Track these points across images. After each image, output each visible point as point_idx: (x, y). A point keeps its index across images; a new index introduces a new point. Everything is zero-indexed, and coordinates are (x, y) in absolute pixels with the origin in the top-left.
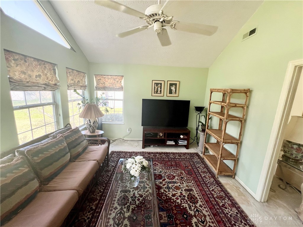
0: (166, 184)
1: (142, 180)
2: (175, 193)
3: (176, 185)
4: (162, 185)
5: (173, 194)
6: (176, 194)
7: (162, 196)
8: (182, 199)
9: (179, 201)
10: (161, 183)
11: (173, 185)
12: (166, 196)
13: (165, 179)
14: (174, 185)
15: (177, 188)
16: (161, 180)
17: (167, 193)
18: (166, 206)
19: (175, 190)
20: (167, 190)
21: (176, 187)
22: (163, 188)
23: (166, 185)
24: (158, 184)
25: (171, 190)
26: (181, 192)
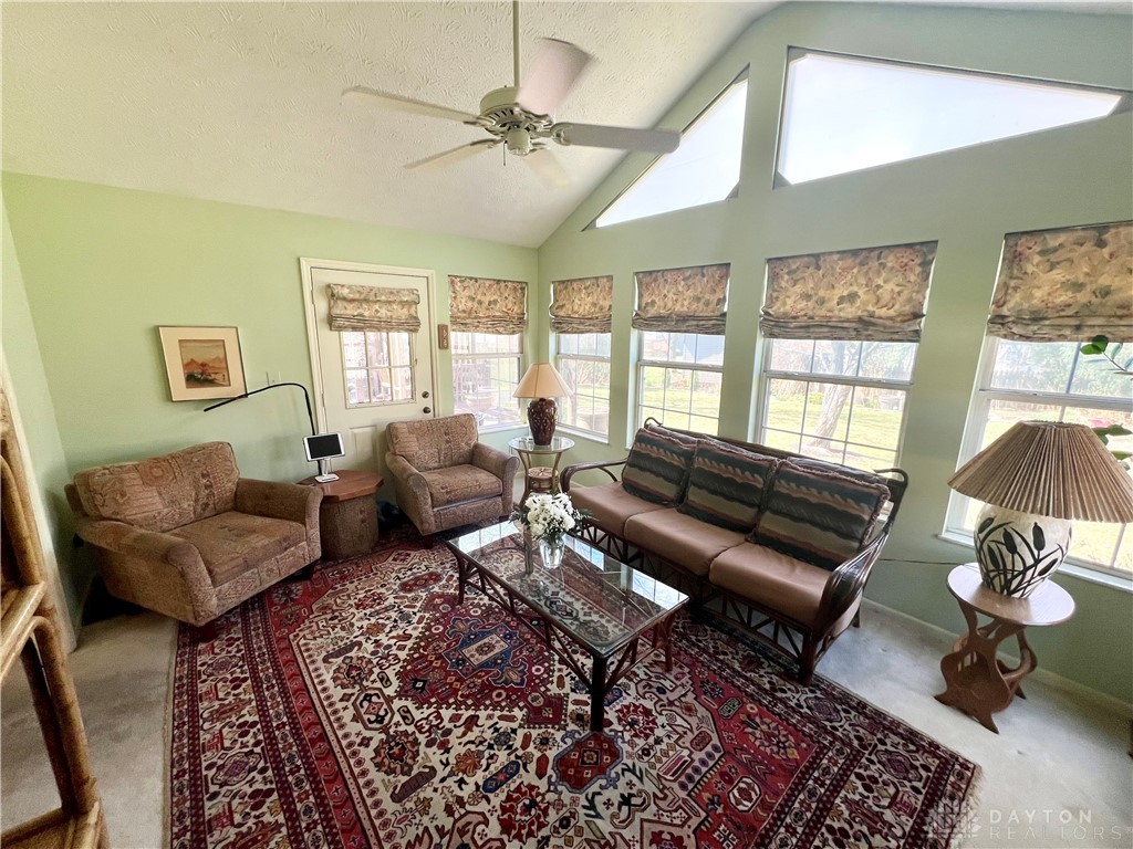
0: (520, 752)
1: (618, 707)
2: (471, 736)
3: (480, 777)
4: (534, 733)
5: (475, 728)
6: (464, 734)
7: (508, 697)
8: (437, 726)
9: (446, 713)
10: (544, 741)
11: (492, 768)
12: (496, 706)
13: (540, 774)
14: (488, 765)
15: (469, 763)
16: (552, 754)
17: (498, 713)
18: (480, 677)
19: (473, 747)
20: (503, 725)
21: (476, 766)
22: (521, 726)
23: (518, 743)
24: (552, 731)
25: (489, 734)
26: (447, 751)
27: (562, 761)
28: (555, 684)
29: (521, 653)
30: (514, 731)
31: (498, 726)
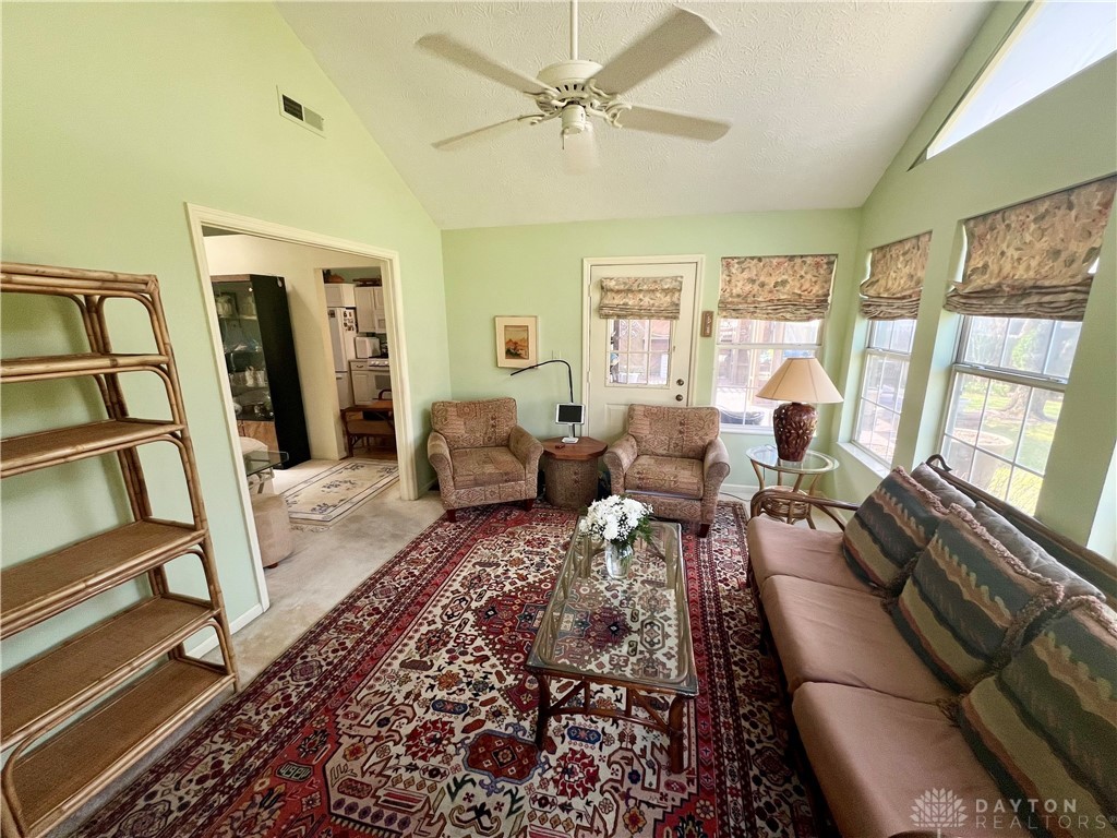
0: (476, 704)
1: (577, 748)
2: (469, 667)
3: (441, 694)
4: (501, 702)
5: (478, 665)
6: (469, 663)
7: (519, 664)
8: (465, 644)
9: (479, 642)
10: (497, 714)
11: (452, 697)
12: (506, 663)
13: (466, 730)
14: (454, 693)
15: (448, 681)
16: (489, 726)
17: (500, 668)
18: (524, 636)
19: (462, 673)
20: (493, 679)
21: (449, 686)
22: (499, 690)
23: (482, 698)
24: (511, 712)
25: (478, 676)
26: (450, 663)
27: (489, 737)
28: (559, 685)
29: (571, 642)
30: (492, 688)
31: (489, 676)
